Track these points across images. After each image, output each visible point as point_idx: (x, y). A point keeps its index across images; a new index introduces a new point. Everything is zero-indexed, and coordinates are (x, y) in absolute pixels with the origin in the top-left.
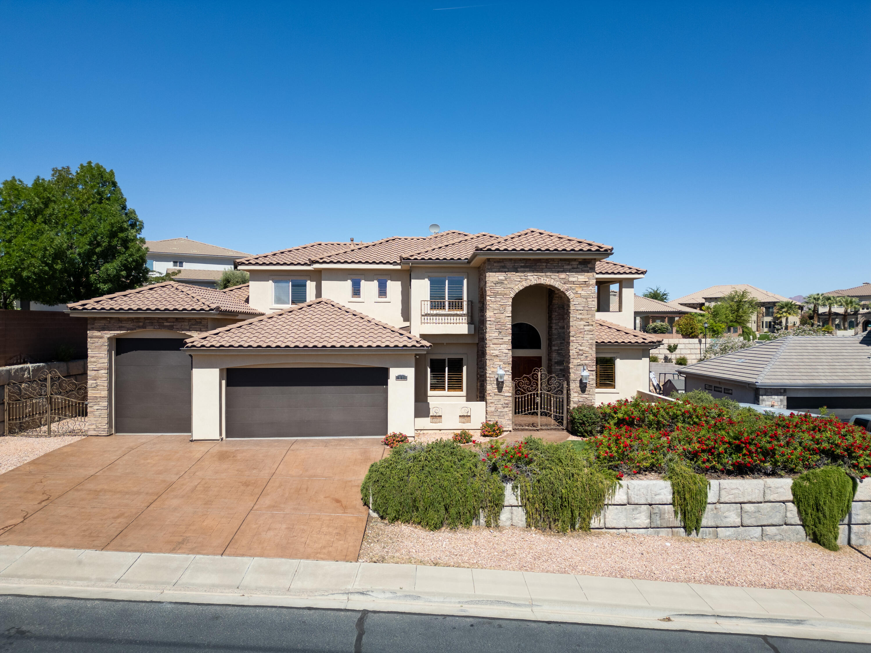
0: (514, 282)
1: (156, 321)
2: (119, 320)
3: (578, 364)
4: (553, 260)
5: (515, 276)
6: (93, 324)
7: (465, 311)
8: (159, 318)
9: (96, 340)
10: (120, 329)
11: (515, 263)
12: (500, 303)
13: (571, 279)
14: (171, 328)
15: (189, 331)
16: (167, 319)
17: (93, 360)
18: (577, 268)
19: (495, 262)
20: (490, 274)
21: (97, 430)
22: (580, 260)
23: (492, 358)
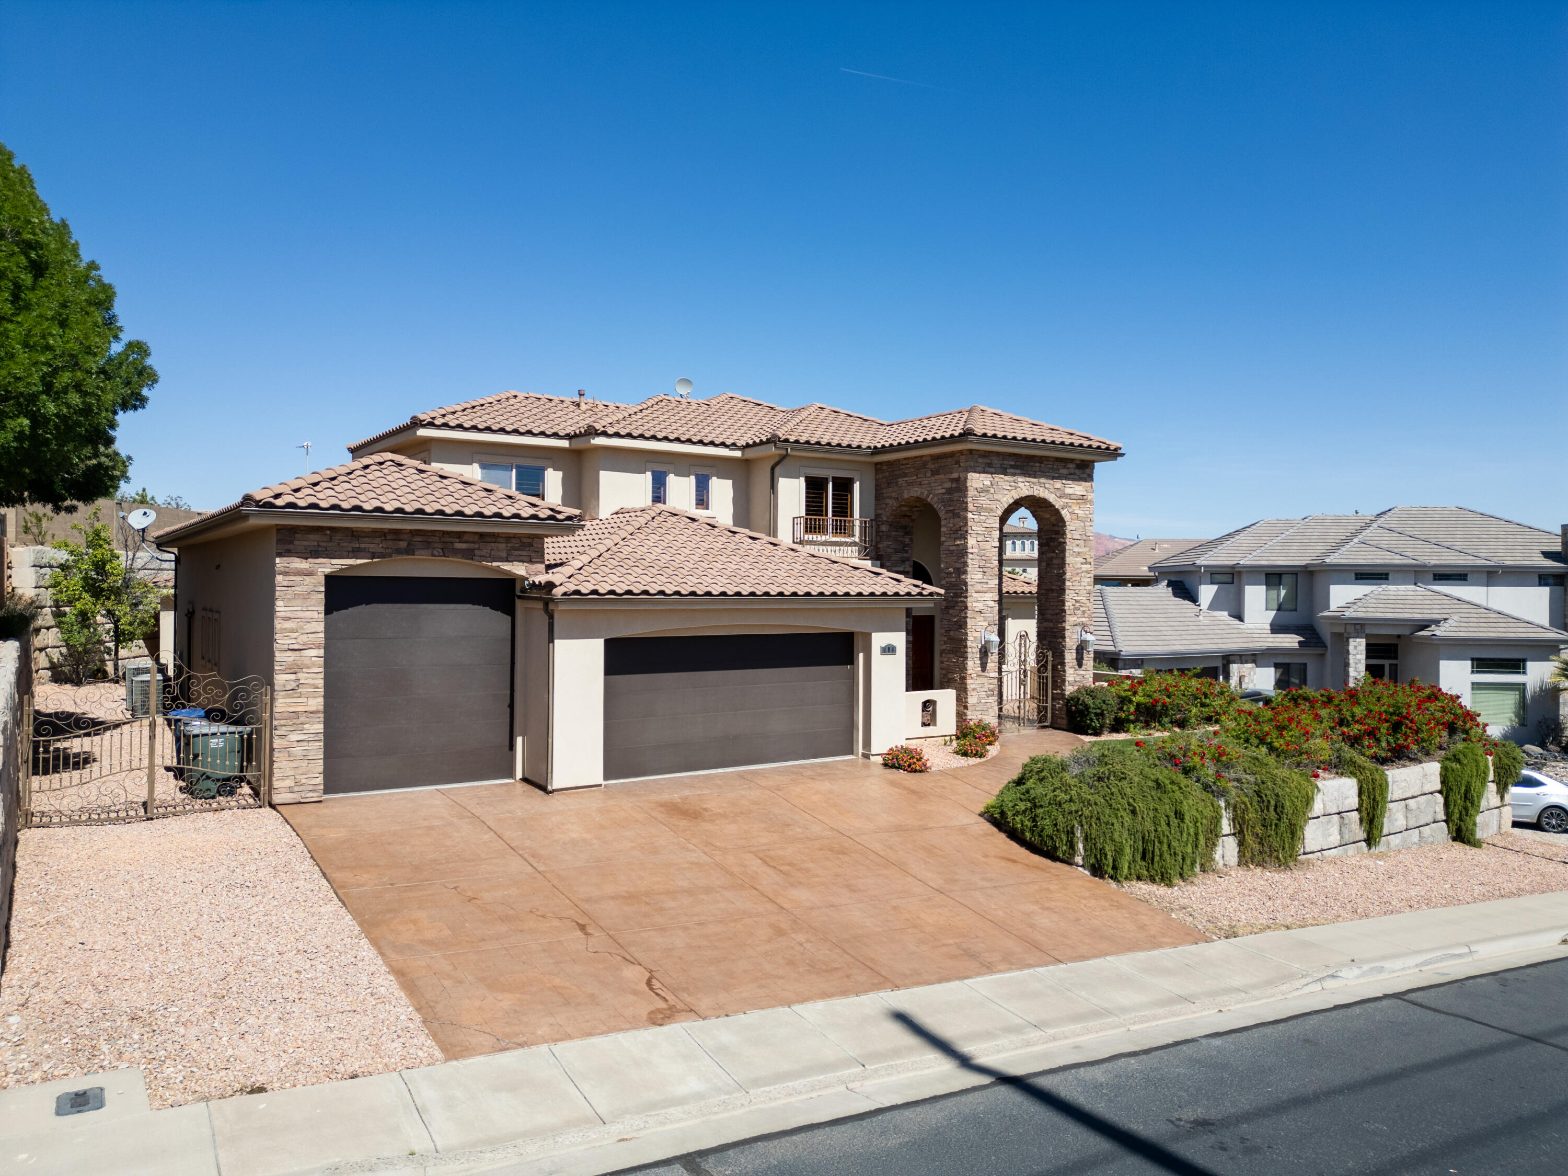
0: (1002, 491)
1: (437, 539)
2: (353, 534)
3: (1075, 622)
4: (1047, 458)
5: (1003, 481)
6: (291, 542)
8: (444, 533)
9: (298, 578)
10: (355, 554)
11: (1003, 460)
12: (985, 525)
14: (469, 554)
15: (507, 561)
16: (460, 535)
17: (288, 625)
18: (1074, 474)
19: (980, 456)
20: (974, 474)
21: (296, 789)
22: (1077, 462)
23: (975, 615)
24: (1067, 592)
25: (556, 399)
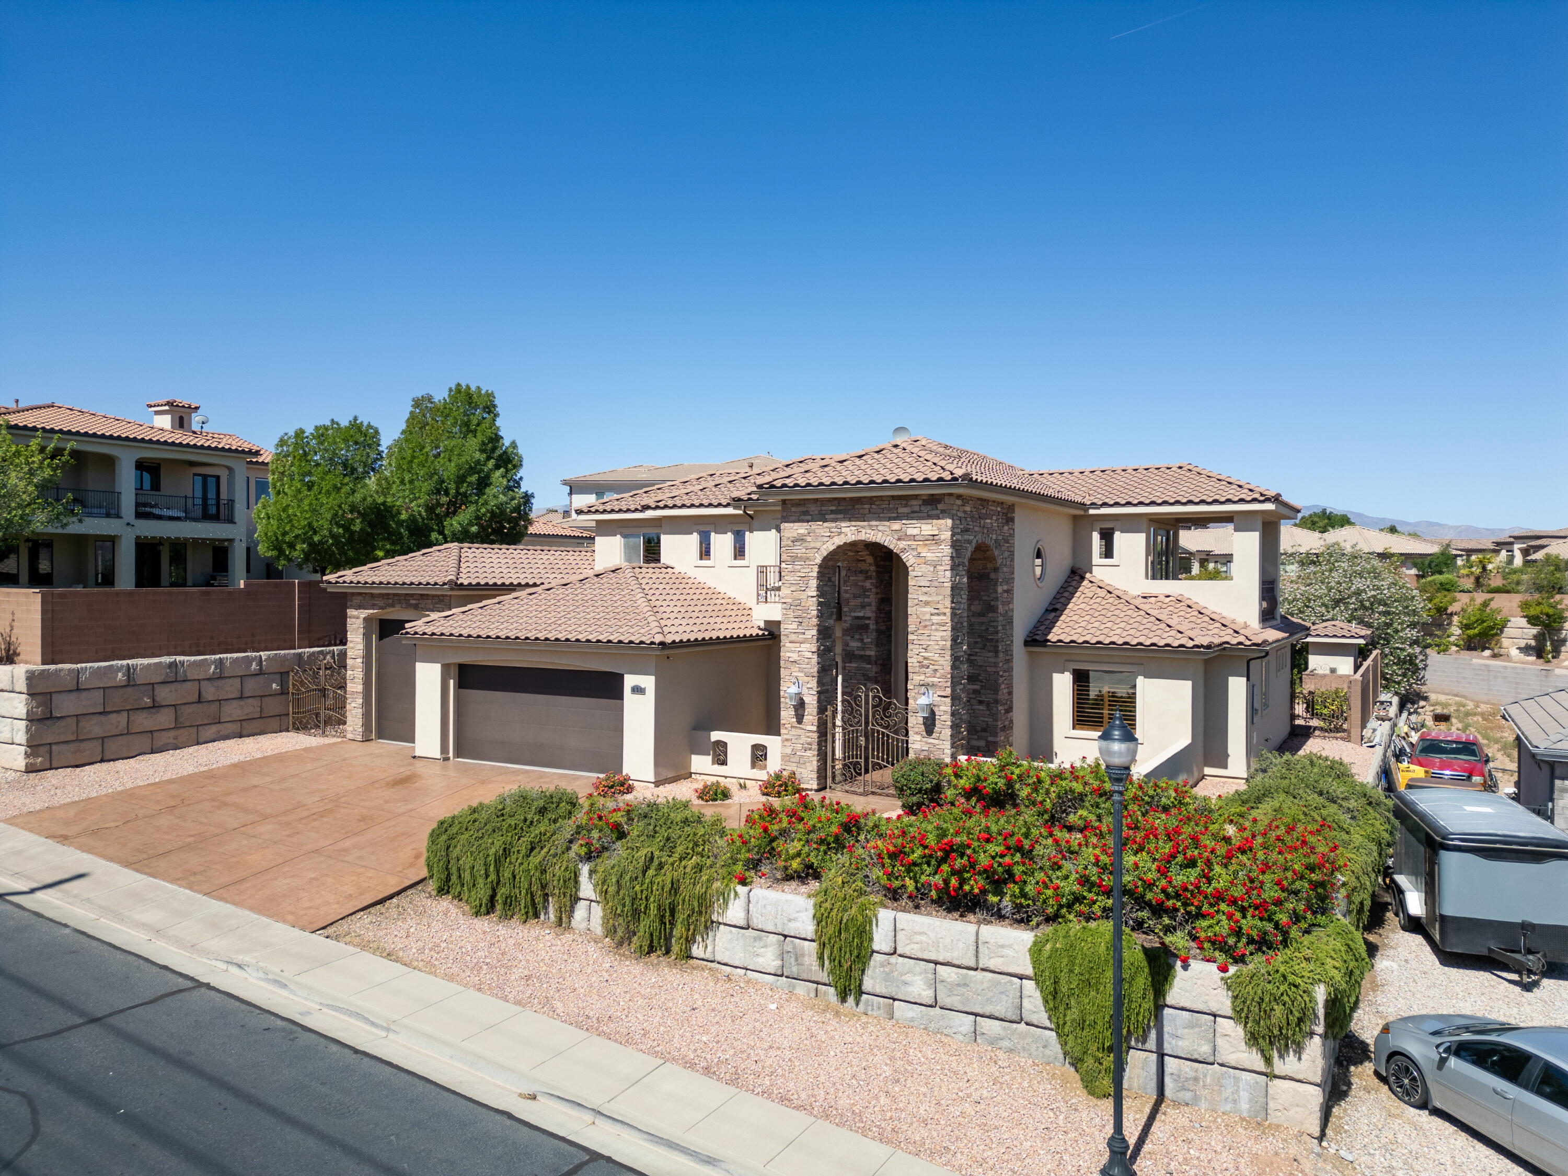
0: (820, 539)
1: (403, 598)
2: (372, 596)
3: (922, 683)
4: (880, 498)
5: (821, 528)
6: (352, 601)
8: (405, 594)
9: (354, 620)
10: (373, 607)
11: (822, 506)
12: (800, 574)
13: (911, 531)
14: (416, 607)
15: (433, 611)
17: (351, 645)
18: (920, 511)
19: (793, 505)
20: (786, 524)
21: (353, 732)
22: (924, 498)
24: (911, 647)
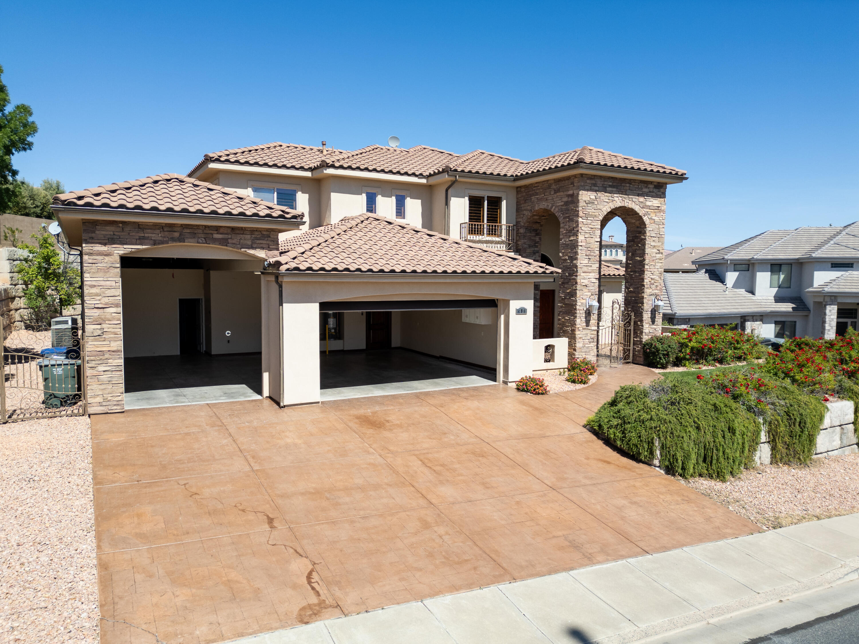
0: (603, 203)
1: (200, 231)
2: (139, 226)
3: (651, 293)
4: (634, 180)
5: (604, 196)
6: (94, 232)
7: (504, 238)
8: (206, 227)
9: (100, 258)
10: (141, 241)
11: (604, 182)
12: (591, 226)
13: (648, 203)
14: (224, 242)
15: (252, 248)
16: (217, 229)
17: (94, 291)
18: (653, 192)
19: (588, 178)
20: (583, 192)
21: (104, 404)
22: (655, 184)
23: (582, 288)
24: (646, 272)
25: (308, 148)
